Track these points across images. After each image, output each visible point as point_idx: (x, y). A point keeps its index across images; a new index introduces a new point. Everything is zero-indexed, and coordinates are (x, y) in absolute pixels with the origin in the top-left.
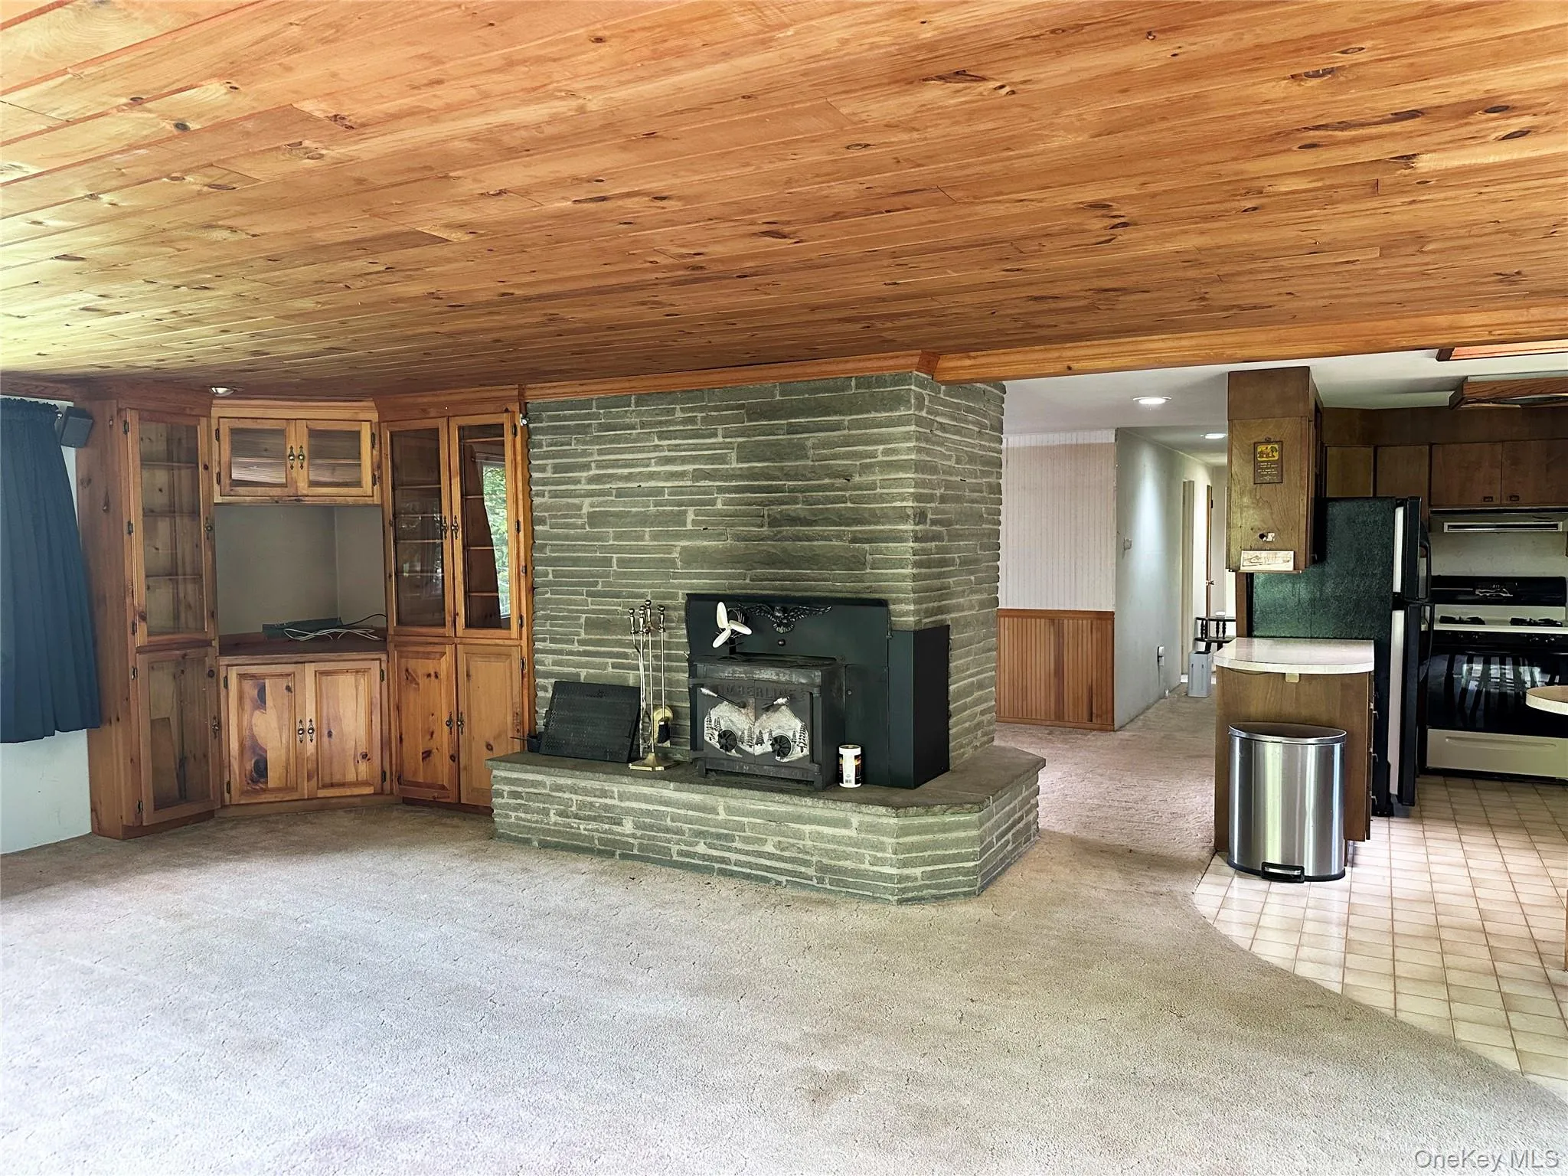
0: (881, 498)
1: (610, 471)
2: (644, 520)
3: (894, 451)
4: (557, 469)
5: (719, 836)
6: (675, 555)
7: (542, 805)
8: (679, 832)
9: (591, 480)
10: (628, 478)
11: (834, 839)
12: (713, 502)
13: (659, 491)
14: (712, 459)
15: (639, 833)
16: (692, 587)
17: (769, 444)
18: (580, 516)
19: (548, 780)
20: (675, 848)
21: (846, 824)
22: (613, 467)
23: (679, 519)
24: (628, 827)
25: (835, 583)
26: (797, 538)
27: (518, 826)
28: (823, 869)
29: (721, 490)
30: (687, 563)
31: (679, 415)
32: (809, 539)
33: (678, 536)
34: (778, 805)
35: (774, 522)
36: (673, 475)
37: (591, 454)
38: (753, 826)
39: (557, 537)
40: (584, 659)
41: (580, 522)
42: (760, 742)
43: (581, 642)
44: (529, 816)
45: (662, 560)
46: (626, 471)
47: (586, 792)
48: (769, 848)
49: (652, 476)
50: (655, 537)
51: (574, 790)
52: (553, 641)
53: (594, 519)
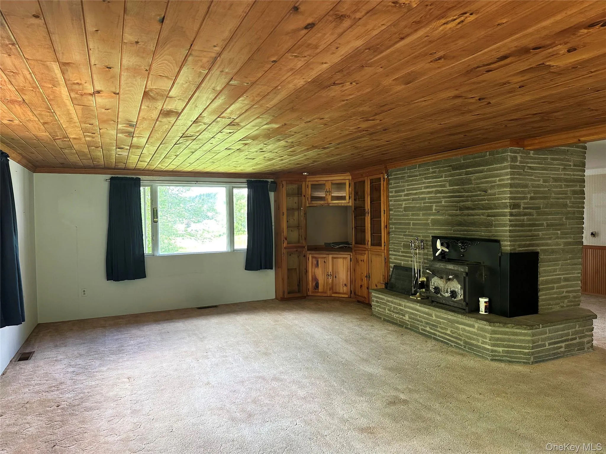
0: (498, 199)
1: (411, 192)
2: (420, 209)
3: (503, 180)
4: (396, 192)
5: (433, 325)
6: (429, 222)
7: (384, 306)
8: (421, 322)
9: (405, 195)
10: (416, 194)
11: (469, 332)
12: (441, 202)
13: (424, 199)
14: (441, 186)
15: (410, 320)
16: (434, 233)
17: (459, 179)
18: (401, 208)
19: (386, 298)
20: (420, 327)
21: (473, 326)
22: (411, 190)
23: (430, 208)
24: (407, 318)
25: (482, 233)
26: (468, 215)
27: (378, 312)
28: (466, 342)
29: (444, 197)
30: (433, 225)
31: (431, 170)
32: (473, 215)
33: (430, 215)
34: (451, 316)
35: (461, 209)
36: (429, 193)
37: (405, 186)
38: (444, 323)
39: (396, 215)
40: (403, 258)
41: (402, 210)
42: (447, 292)
43: (403, 252)
44: (381, 310)
45: (425, 223)
46: (415, 192)
47: (395, 303)
48: (449, 332)
49: (422, 193)
50: (424, 215)
51: (392, 302)
52: (394, 251)
53: (406, 209)
